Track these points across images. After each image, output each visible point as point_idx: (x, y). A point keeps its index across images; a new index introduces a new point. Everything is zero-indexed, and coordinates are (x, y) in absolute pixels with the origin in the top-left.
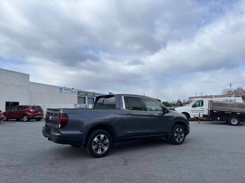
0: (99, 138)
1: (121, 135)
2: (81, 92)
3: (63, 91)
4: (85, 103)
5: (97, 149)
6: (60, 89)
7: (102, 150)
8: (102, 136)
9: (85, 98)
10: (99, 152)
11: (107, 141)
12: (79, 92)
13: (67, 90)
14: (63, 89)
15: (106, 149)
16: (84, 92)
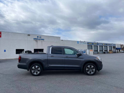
0: (35, 67)
1: (47, 67)
2: (89, 43)
3: (79, 43)
4: (92, 49)
5: (34, 72)
6: (78, 42)
7: (37, 73)
8: (37, 67)
9: (92, 46)
10: (35, 74)
11: (39, 69)
12: (88, 43)
13: (81, 42)
14: (79, 42)
15: (39, 72)
16: (91, 43)
